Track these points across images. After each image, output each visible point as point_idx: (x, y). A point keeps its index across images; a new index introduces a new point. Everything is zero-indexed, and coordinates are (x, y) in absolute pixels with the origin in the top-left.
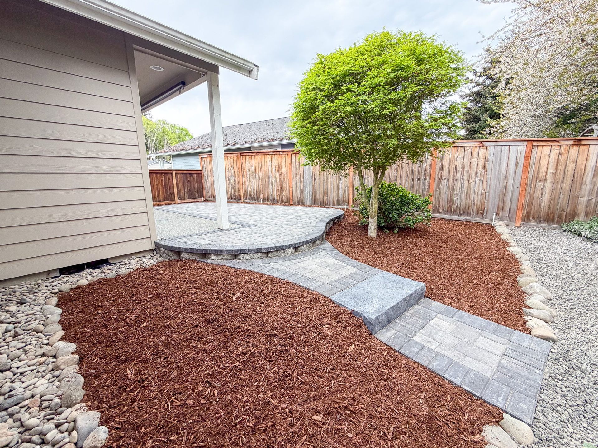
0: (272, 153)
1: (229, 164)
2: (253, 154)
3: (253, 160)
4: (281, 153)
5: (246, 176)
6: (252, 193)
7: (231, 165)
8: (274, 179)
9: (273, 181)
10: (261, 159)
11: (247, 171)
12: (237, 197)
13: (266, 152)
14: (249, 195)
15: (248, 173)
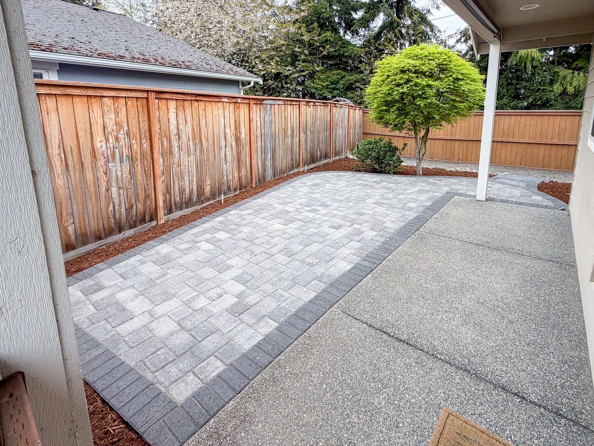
0: (225, 100)
1: (111, 126)
2: (189, 98)
3: (188, 111)
4: (239, 101)
5: (171, 153)
6: (187, 191)
7: (118, 124)
8: (228, 149)
9: (228, 153)
10: (205, 110)
11: (173, 138)
12: (140, 217)
13: (216, 96)
14: (178, 199)
15: (175, 143)
